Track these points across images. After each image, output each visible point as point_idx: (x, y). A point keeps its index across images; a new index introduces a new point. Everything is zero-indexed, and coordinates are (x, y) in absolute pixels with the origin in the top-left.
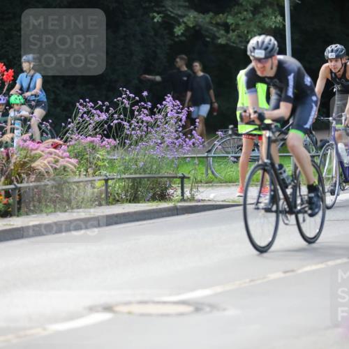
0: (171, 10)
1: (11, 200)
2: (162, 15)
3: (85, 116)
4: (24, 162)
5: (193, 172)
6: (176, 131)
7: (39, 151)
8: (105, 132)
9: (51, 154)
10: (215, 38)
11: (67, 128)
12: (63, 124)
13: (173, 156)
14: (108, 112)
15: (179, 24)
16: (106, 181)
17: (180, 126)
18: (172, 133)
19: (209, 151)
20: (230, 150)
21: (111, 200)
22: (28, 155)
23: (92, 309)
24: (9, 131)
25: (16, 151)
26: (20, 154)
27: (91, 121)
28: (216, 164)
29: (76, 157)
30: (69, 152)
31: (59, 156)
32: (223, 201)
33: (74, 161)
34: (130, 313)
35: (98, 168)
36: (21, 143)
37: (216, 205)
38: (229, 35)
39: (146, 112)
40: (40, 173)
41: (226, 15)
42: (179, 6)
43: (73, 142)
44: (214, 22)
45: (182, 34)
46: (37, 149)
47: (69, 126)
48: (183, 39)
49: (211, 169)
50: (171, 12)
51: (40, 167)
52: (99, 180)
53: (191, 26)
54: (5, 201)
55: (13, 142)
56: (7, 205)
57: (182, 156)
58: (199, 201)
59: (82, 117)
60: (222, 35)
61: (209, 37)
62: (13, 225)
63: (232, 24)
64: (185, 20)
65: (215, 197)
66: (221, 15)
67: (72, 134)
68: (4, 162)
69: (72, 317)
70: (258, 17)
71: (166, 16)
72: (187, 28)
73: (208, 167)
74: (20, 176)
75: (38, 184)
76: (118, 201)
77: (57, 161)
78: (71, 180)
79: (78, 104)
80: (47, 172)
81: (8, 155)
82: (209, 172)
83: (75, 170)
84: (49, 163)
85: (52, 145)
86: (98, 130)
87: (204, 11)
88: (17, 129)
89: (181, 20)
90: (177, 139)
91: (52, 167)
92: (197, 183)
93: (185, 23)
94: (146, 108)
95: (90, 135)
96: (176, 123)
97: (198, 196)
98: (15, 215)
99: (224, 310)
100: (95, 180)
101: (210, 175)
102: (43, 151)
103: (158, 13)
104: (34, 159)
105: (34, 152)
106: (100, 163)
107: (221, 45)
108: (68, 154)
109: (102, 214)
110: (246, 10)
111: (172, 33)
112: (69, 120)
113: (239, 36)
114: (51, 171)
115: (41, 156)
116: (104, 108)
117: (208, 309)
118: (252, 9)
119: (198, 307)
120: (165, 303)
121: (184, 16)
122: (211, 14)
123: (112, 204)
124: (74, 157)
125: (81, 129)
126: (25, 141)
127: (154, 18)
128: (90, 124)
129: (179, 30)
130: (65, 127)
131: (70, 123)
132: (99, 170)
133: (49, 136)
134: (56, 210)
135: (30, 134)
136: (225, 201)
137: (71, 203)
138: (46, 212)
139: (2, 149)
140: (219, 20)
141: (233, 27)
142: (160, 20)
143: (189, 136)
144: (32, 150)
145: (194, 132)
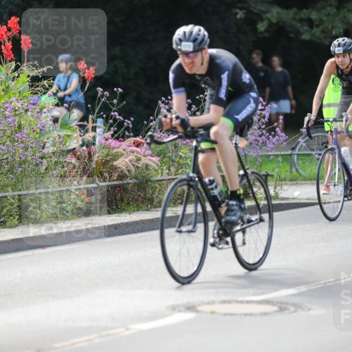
0: (253, 5)
2: (244, 11)
4: (105, 160)
5: (277, 170)
6: (260, 128)
7: (120, 150)
9: (133, 152)
10: (299, 33)
11: (147, 128)
12: (145, 122)
13: (255, 154)
14: (190, 110)
15: (262, 20)
17: (263, 124)
18: (256, 130)
19: (293, 149)
20: (315, 147)
22: (110, 154)
23: (174, 309)
24: (90, 130)
25: (97, 150)
26: (103, 153)
28: (300, 162)
29: (158, 155)
30: (152, 150)
31: (141, 155)
32: (307, 199)
33: (156, 159)
34: (213, 313)
35: (180, 166)
36: (103, 141)
37: (300, 203)
38: (314, 31)
40: (122, 171)
41: (310, 10)
42: (263, 2)
45: (266, 31)
46: (118, 148)
47: (151, 124)
48: (267, 35)
49: (295, 166)
50: (255, 8)
51: (121, 166)
53: (275, 21)
55: (95, 141)
57: (266, 153)
58: (283, 199)
60: (307, 31)
61: (292, 33)
63: (316, 20)
64: (268, 15)
65: (299, 195)
66: (305, 11)
67: (154, 132)
68: (86, 160)
69: (155, 316)
70: (343, 12)
71: (249, 12)
72: (271, 24)
73: (292, 164)
74: (102, 175)
75: (121, 182)
77: (139, 160)
78: (153, 179)
79: (160, 102)
80: (129, 171)
81: (89, 153)
82: (294, 170)
83: (157, 168)
84: (131, 161)
85: (134, 143)
87: (287, 6)
88: (99, 127)
89: (264, 16)
90: (260, 136)
91: (134, 165)
92: (281, 181)
93: (268, 19)
96: (259, 120)
97: (282, 195)
99: (309, 309)
101: (295, 173)
102: (124, 150)
103: (241, 9)
104: (116, 157)
105: (115, 150)
106: (181, 161)
107: (305, 41)
108: (150, 152)
110: (330, 6)
111: (255, 29)
112: (151, 118)
113: (323, 32)
114: (133, 169)
115: (122, 155)
117: (292, 309)
118: (336, 4)
119: (282, 307)
120: (248, 302)
121: (266, 12)
122: (295, 10)
124: (156, 156)
126: (107, 140)
127: (236, 14)
129: (261, 27)
130: (147, 125)
131: (152, 121)
132: (182, 168)
133: (132, 134)
134: (138, 209)
135: (112, 132)
136: (309, 199)
137: (153, 201)
138: (128, 211)
139: (84, 148)
140: (302, 16)
141: (317, 22)
142: (243, 16)
143: (273, 133)
144: (114, 148)
145: (277, 129)
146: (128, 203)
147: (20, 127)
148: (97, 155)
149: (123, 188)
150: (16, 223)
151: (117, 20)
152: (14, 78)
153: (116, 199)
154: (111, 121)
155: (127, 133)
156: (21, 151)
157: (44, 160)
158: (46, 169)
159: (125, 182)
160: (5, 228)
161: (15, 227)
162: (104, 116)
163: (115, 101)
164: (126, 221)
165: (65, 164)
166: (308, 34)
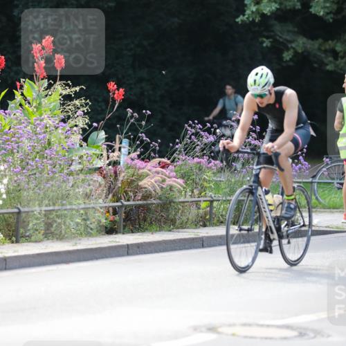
0: (280, 35)
1: (117, 218)
2: (271, 40)
3: (193, 137)
4: (131, 180)
7: (145, 170)
8: (212, 154)
9: (158, 173)
10: (323, 64)
11: (173, 150)
12: (171, 145)
14: (215, 135)
15: (288, 49)
16: (212, 202)
19: (314, 177)
20: (335, 176)
21: (215, 221)
22: (136, 174)
23: (196, 329)
25: (124, 170)
26: (128, 173)
27: (199, 143)
28: (321, 190)
29: (182, 177)
30: (176, 172)
31: (166, 176)
32: (326, 227)
33: (180, 181)
34: (233, 335)
35: (203, 189)
36: (130, 161)
37: (320, 231)
38: (338, 62)
39: (254, 135)
40: (147, 191)
41: (335, 41)
42: (289, 31)
43: (180, 163)
44: (323, 48)
45: (291, 59)
46: (143, 168)
47: (177, 146)
48: (291, 64)
49: (315, 194)
50: (280, 37)
51: (146, 186)
52: (204, 201)
53: (300, 51)
54: (111, 218)
56: (114, 222)
59: (190, 138)
60: (331, 62)
61: (316, 63)
62: (119, 242)
63: (341, 51)
64: (293, 45)
65: (318, 222)
66: (330, 42)
67: (179, 154)
68: (112, 179)
71: (275, 41)
72: (296, 53)
73: (312, 192)
74: (127, 194)
75: (145, 202)
76: (222, 222)
77: (164, 181)
78: (177, 200)
81: (115, 173)
84: (156, 182)
85: (159, 163)
86: (205, 152)
87: (313, 37)
88: (124, 147)
89: (289, 46)
91: (159, 186)
93: (294, 48)
94: (255, 132)
95: (198, 156)
98: (120, 233)
99: (329, 336)
100: (200, 201)
101: (314, 200)
102: (150, 170)
104: (141, 177)
105: (141, 171)
106: (205, 184)
107: (329, 72)
108: (175, 174)
109: (206, 235)
111: (280, 58)
112: (177, 140)
114: (158, 189)
115: (148, 175)
116: (212, 130)
117: (312, 335)
119: (302, 332)
120: (268, 326)
121: (291, 42)
122: (320, 41)
123: (216, 225)
124: (180, 178)
125: (189, 150)
126: (132, 160)
127: (263, 42)
128: (198, 145)
129: (287, 56)
130: (173, 147)
131: (177, 144)
132: (205, 191)
133: (157, 155)
134: (161, 229)
135: (138, 153)
136: (328, 227)
137: (175, 223)
138: (150, 231)
139: (110, 167)
140: (327, 47)
141: (341, 54)
142: (269, 45)
143: (296, 161)
144: (140, 168)
145: (301, 157)
146: (151, 223)
147: (49, 143)
148: (123, 174)
149: (146, 208)
150: (42, 237)
151: (145, 43)
152: (46, 96)
153: (139, 219)
154: (138, 142)
155: (152, 154)
156: (49, 167)
157: (71, 177)
158: (72, 186)
159: (149, 202)
160: (30, 242)
161: (40, 242)
162: (132, 137)
163: (144, 123)
164: (149, 241)
165: (91, 182)
166: (333, 65)
